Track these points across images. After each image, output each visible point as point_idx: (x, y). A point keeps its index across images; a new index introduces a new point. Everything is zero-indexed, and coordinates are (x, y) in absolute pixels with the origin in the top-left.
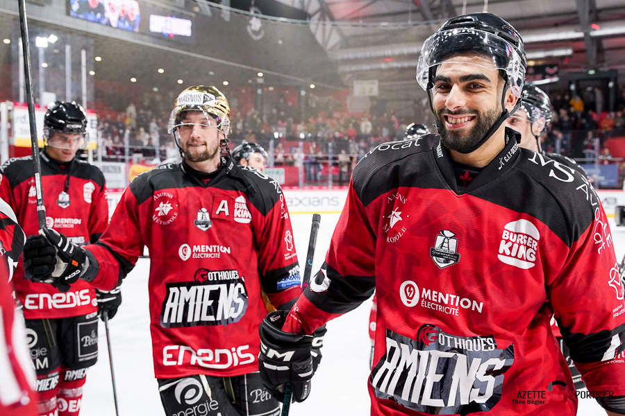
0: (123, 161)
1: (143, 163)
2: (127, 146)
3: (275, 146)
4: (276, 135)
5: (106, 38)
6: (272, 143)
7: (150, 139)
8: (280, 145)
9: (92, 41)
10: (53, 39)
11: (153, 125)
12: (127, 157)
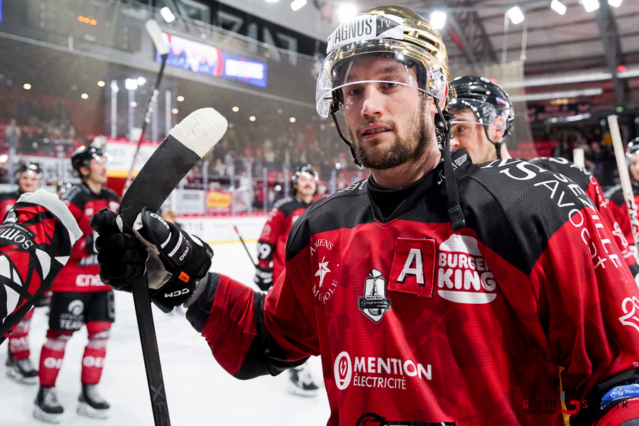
0: (202, 189)
1: (219, 191)
2: (205, 175)
3: (337, 175)
4: (338, 166)
5: (188, 81)
6: (334, 173)
7: (226, 170)
8: (341, 175)
9: (175, 84)
10: (142, 81)
11: (228, 157)
12: (205, 186)
